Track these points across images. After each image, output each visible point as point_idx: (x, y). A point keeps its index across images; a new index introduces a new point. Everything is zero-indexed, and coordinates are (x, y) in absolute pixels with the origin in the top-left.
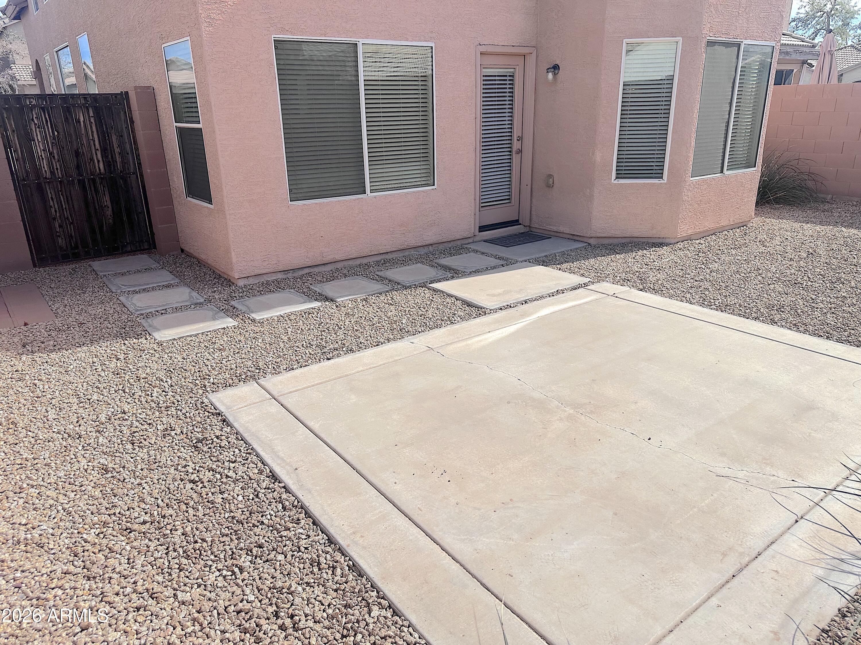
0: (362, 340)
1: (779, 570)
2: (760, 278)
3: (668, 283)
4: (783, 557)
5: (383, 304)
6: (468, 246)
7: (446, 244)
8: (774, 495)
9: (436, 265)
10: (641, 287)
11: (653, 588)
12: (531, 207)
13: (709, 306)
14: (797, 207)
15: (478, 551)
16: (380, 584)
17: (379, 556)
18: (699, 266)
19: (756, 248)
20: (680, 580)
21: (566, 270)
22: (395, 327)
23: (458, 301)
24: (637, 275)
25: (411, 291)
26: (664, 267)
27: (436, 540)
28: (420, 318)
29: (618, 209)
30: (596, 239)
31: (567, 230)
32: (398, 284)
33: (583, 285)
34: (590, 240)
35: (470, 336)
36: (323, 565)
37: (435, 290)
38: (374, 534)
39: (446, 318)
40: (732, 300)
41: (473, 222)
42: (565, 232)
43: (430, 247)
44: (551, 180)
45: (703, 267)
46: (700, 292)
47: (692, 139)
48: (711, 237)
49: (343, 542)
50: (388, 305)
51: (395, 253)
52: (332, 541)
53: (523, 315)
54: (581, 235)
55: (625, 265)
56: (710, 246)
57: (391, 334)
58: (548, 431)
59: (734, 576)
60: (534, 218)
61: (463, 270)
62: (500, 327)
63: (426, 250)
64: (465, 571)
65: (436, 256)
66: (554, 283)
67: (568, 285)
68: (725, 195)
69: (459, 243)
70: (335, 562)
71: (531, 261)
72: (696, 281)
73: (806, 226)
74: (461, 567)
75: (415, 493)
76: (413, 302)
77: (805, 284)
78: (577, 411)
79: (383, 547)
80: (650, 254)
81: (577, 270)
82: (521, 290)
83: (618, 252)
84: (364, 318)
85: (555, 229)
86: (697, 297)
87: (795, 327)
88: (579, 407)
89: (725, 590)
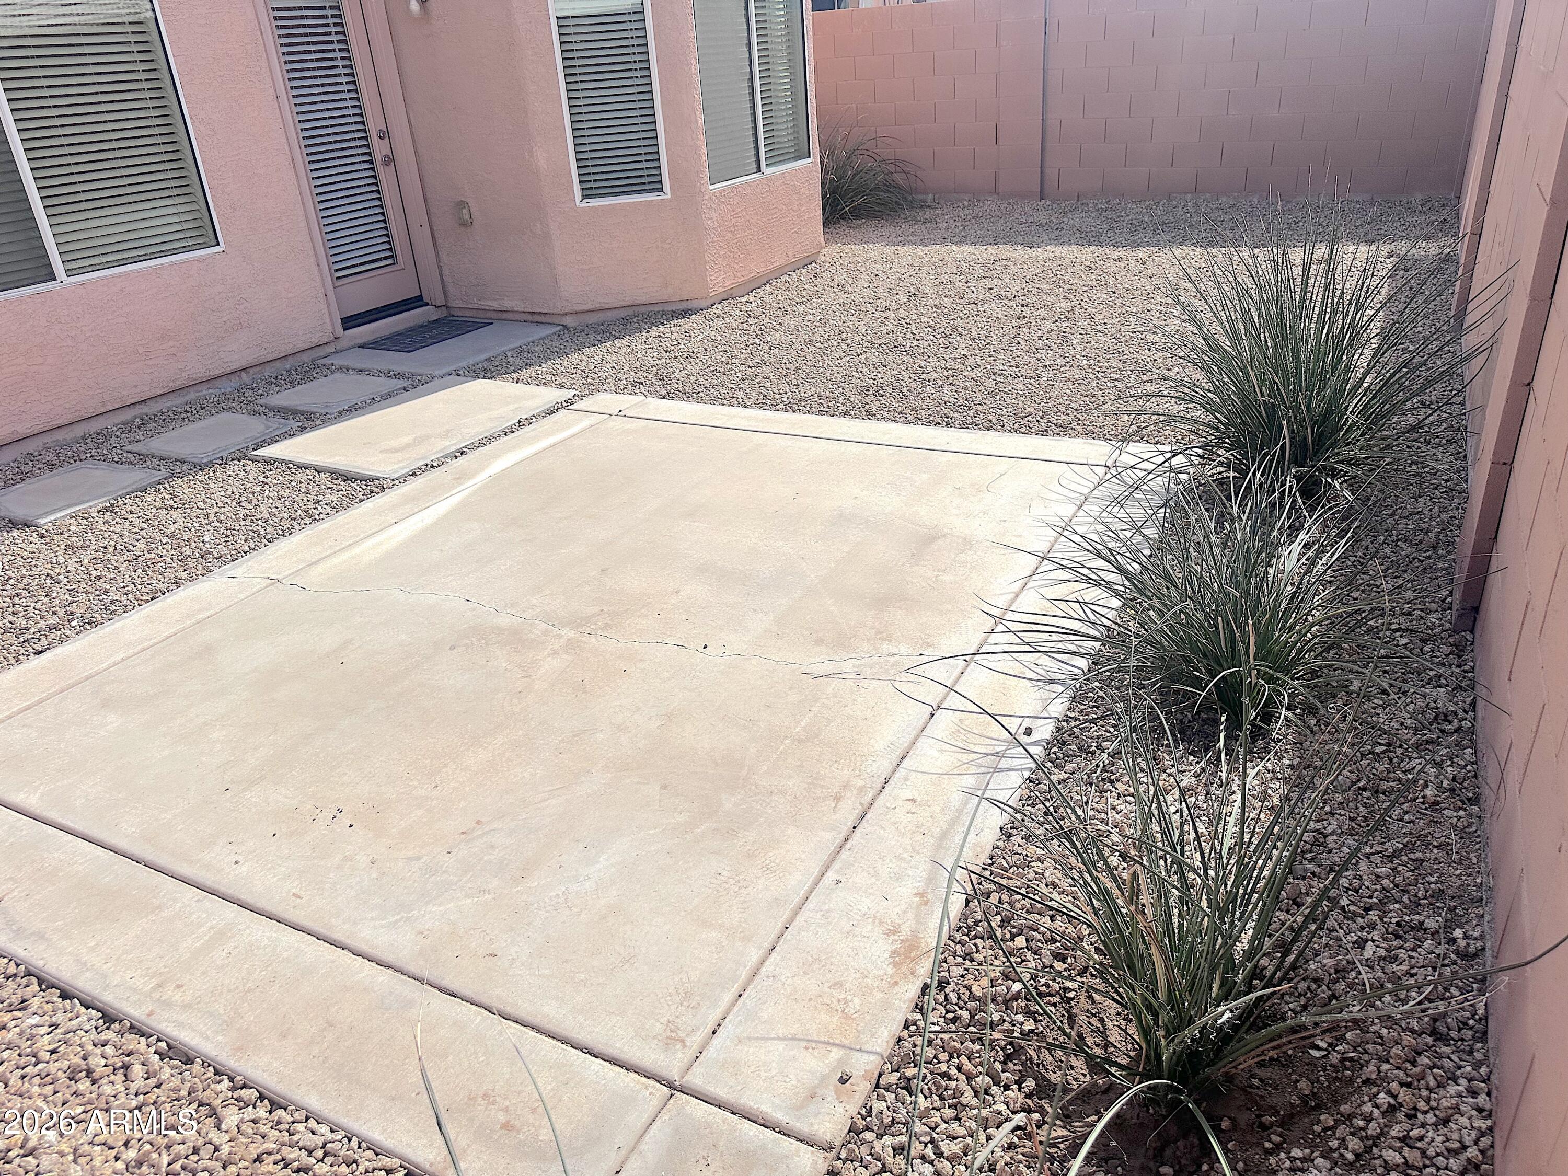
0: (113, 596)
1: (916, 796)
2: (844, 346)
3: (706, 378)
4: (919, 775)
5: (154, 510)
6: (327, 361)
7: (278, 364)
8: (897, 684)
9: (262, 409)
10: (664, 392)
11: (737, 889)
12: (440, 268)
13: (774, 406)
14: (887, 220)
15: (426, 933)
16: (232, 1063)
17: (222, 1012)
18: (751, 341)
19: (835, 298)
20: (777, 861)
21: (529, 380)
22: (188, 553)
23: (322, 475)
24: (654, 372)
25: (214, 472)
26: (696, 350)
27: (340, 942)
28: (243, 523)
29: (599, 255)
30: (575, 316)
31: (517, 305)
32: (183, 462)
33: (565, 404)
34: (564, 318)
35: (357, 539)
36: (99, 1071)
37: (268, 462)
38: (204, 973)
39: (299, 512)
40: (807, 390)
41: (326, 311)
42: (516, 309)
43: (244, 375)
44: (464, 211)
45: (757, 341)
46: (757, 385)
47: (698, 113)
48: (763, 288)
49: (135, 1011)
50: (165, 512)
51: (164, 399)
52: (113, 1017)
53: (460, 478)
54: (546, 311)
55: (632, 357)
56: (763, 305)
57: (182, 569)
58: (534, 680)
59: (854, 828)
60: (451, 288)
61: (323, 411)
62: (416, 510)
63: (234, 382)
64: (405, 977)
65: (260, 392)
66: (512, 407)
67: (537, 408)
68: (773, 212)
69: (306, 357)
70: (128, 1055)
71: (461, 373)
72: (750, 367)
73: (902, 250)
74: (396, 974)
75: (283, 869)
76: (223, 493)
77: (908, 345)
78: (582, 630)
79: (230, 991)
80: (672, 331)
81: (549, 377)
82: (448, 431)
83: (617, 335)
84: (111, 549)
85: (495, 305)
86: (754, 394)
87: (902, 417)
88: (584, 622)
89: (844, 855)
